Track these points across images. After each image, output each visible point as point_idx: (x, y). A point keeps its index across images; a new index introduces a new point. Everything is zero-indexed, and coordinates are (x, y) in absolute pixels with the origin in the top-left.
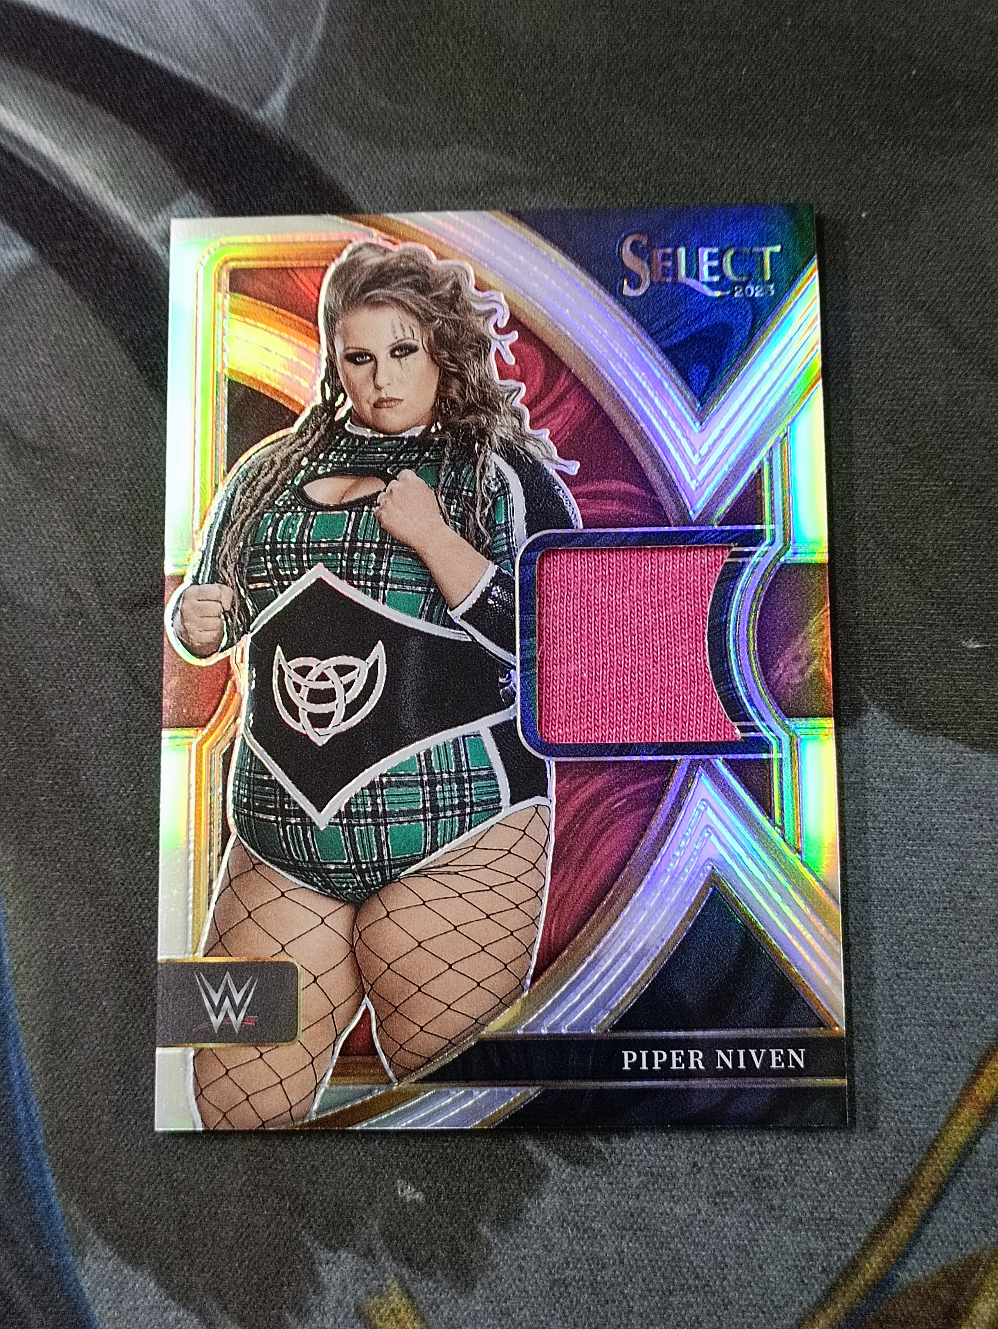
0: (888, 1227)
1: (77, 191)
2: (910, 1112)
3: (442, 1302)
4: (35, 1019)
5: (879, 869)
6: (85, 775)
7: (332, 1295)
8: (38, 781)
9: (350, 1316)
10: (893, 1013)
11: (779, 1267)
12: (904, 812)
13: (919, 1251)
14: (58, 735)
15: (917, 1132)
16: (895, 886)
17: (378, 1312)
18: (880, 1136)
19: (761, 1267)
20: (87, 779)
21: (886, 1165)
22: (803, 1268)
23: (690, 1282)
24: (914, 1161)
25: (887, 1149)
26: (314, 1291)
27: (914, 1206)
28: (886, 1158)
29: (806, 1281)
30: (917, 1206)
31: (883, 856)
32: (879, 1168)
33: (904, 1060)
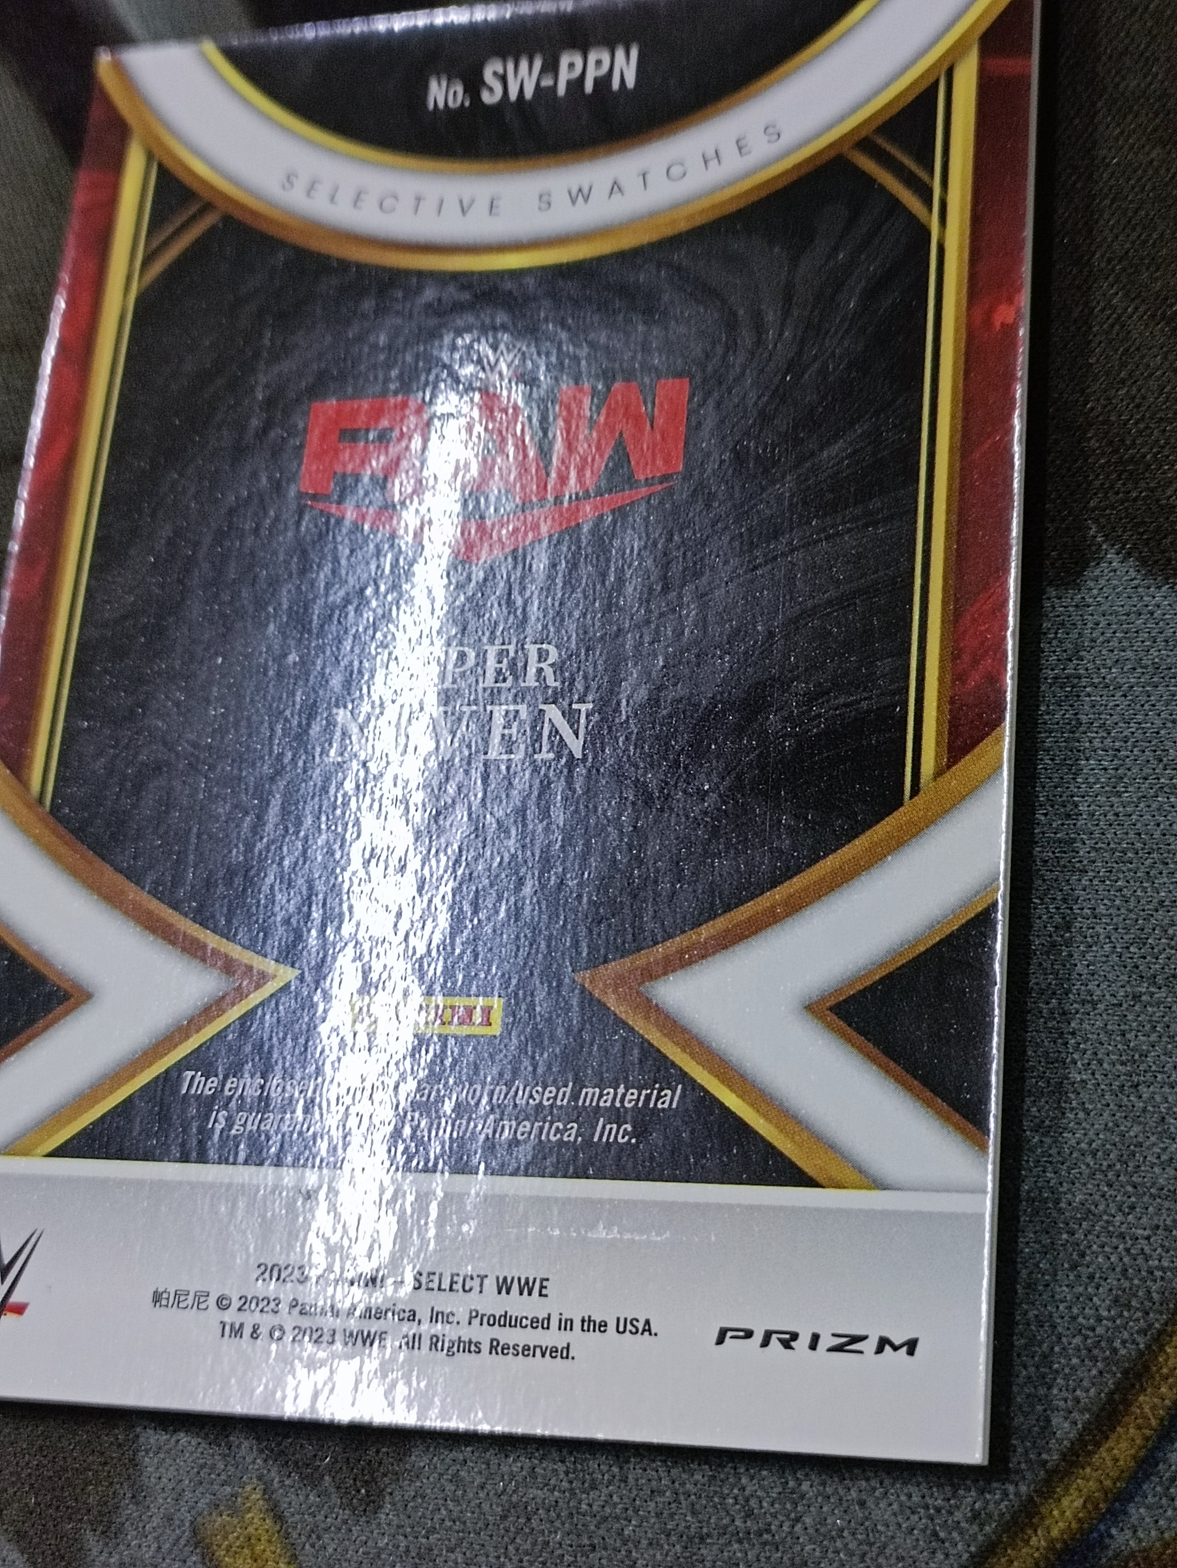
0: (1098, 1445)
2: (1148, 1238)
3: (327, 1530)
5: (1110, 816)
7: (160, 1505)
9: (183, 1542)
10: (1123, 1064)
11: (895, 1506)
12: (1158, 722)
13: (1152, 1489)
15: (1158, 1274)
16: (1139, 845)
17: (225, 1538)
18: (1091, 1277)
19: (862, 1504)
21: (1100, 1330)
22: (938, 1510)
23: (738, 1523)
24: (1150, 1326)
25: (1102, 1302)
26: (133, 1497)
27: (1147, 1410)
28: (1099, 1319)
29: (942, 1535)
30: (1154, 1408)
31: (1119, 794)
32: (1086, 1337)
33: (1140, 1145)
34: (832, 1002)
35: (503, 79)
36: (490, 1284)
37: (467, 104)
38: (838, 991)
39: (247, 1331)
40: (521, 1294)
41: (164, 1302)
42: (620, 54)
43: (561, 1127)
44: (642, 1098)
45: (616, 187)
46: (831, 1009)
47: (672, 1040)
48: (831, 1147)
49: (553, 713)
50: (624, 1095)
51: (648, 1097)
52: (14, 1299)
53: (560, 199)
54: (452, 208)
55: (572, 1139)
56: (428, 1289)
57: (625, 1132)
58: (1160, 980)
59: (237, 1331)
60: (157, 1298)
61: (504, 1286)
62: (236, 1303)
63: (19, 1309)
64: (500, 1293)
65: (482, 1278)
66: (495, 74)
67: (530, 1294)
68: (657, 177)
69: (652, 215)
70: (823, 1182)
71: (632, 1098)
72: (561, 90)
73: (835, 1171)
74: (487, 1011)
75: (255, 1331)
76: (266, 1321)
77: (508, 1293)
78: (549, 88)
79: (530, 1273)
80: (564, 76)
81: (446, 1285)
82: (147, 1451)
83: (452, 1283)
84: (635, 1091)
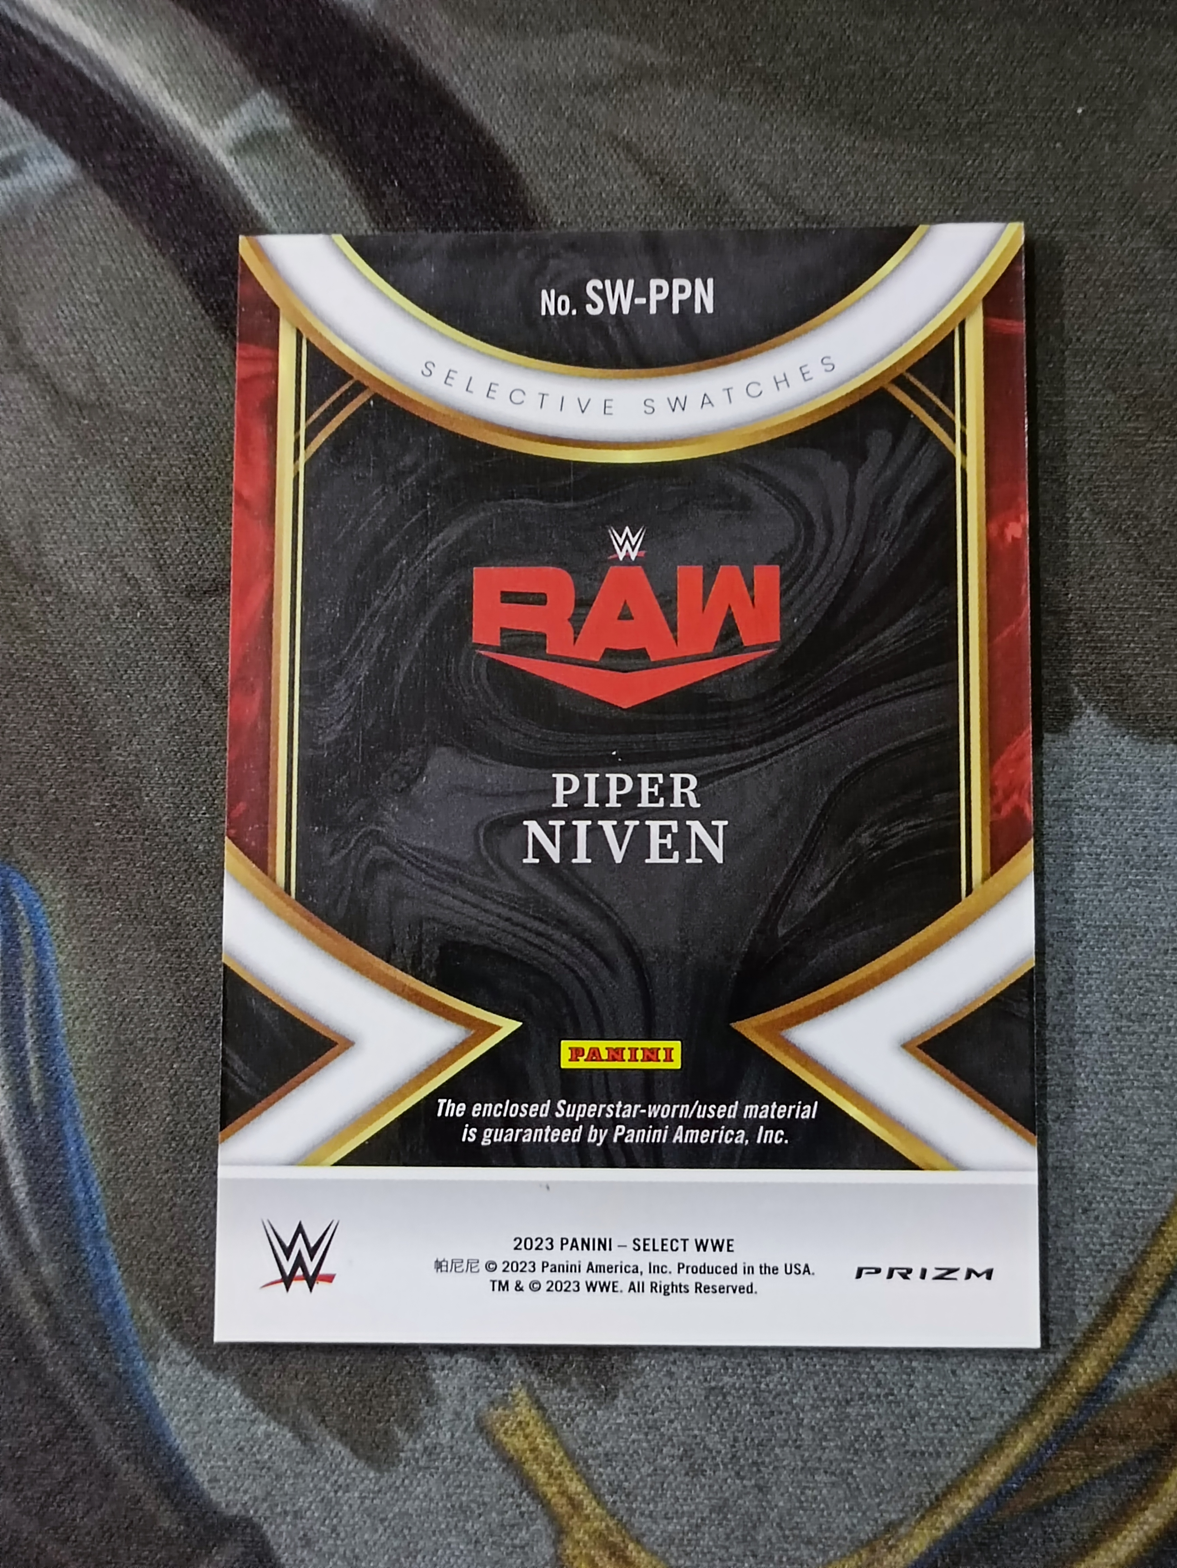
0: (1106, 1326)
1: (126, 92)
2: (1132, 1191)
3: (578, 1414)
4: (94, 1085)
5: (1096, 903)
6: (148, 795)
7: (449, 1405)
8: (92, 803)
9: (470, 1430)
10: (1111, 1074)
11: (976, 1373)
12: (1125, 836)
13: (1141, 1353)
14: (114, 748)
15: (1140, 1214)
16: (1116, 923)
17: (502, 1425)
18: (1097, 1218)
19: (954, 1372)
20: (151, 801)
21: (1103, 1253)
22: (1004, 1373)
23: (871, 1390)
24: (1136, 1248)
25: (1105, 1234)
26: (428, 1402)
27: (1136, 1301)
28: (1103, 1245)
29: (1008, 1389)
30: (1141, 1300)
31: (1101, 887)
32: (1095, 1257)
33: (1125, 1129)
34: (920, 1042)
35: (602, 294)
36: (691, 1245)
37: (574, 312)
38: (923, 1034)
39: (512, 1285)
40: (714, 1250)
41: (444, 1268)
42: (699, 282)
43: (732, 1133)
44: (790, 1111)
45: (706, 401)
46: (920, 1047)
47: (807, 1069)
48: (924, 1142)
49: (696, 827)
50: (776, 1110)
51: (794, 1111)
52: (322, 1271)
53: (661, 405)
54: (571, 405)
55: (741, 1141)
56: (645, 1250)
57: (780, 1136)
58: (1133, 1017)
59: (504, 1286)
60: (439, 1265)
61: (701, 1246)
62: (501, 1267)
63: (330, 1278)
64: (698, 1250)
65: (685, 1241)
66: (595, 289)
67: (721, 1250)
68: (738, 393)
69: (738, 426)
70: (920, 1166)
71: (782, 1111)
72: (653, 310)
73: (930, 1159)
74: (669, 1051)
75: (518, 1285)
76: (526, 1279)
77: (705, 1250)
78: (641, 306)
79: (720, 1236)
80: (654, 297)
81: (658, 1246)
82: (434, 1370)
83: (663, 1245)
84: (785, 1107)
